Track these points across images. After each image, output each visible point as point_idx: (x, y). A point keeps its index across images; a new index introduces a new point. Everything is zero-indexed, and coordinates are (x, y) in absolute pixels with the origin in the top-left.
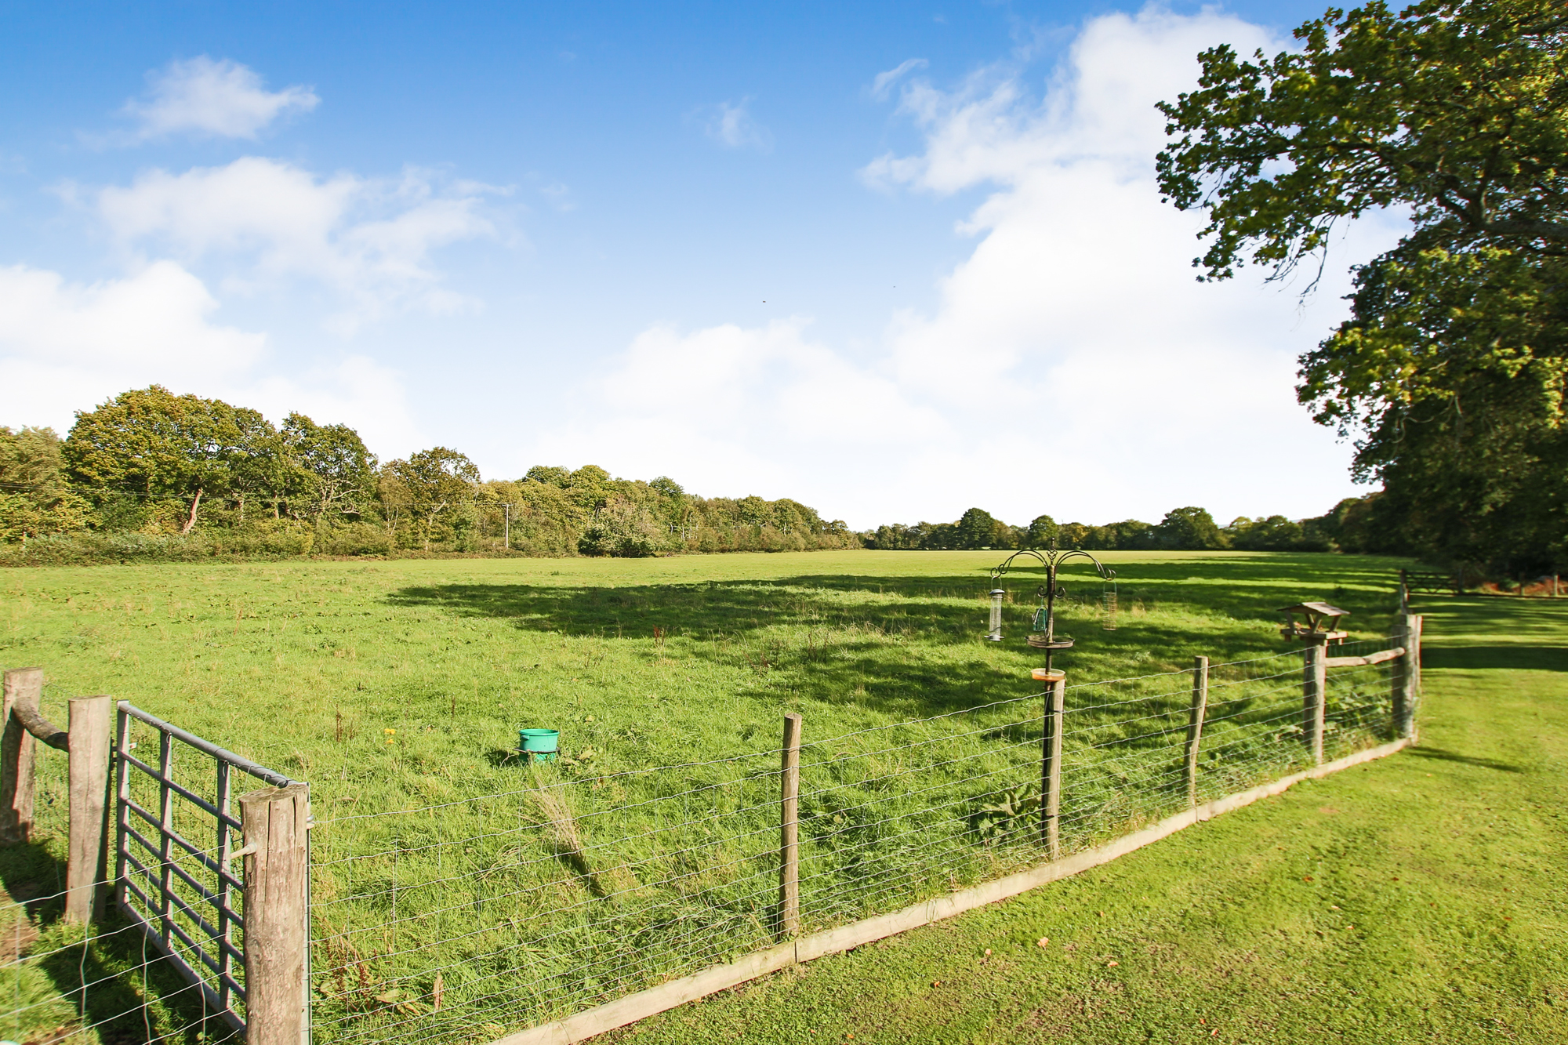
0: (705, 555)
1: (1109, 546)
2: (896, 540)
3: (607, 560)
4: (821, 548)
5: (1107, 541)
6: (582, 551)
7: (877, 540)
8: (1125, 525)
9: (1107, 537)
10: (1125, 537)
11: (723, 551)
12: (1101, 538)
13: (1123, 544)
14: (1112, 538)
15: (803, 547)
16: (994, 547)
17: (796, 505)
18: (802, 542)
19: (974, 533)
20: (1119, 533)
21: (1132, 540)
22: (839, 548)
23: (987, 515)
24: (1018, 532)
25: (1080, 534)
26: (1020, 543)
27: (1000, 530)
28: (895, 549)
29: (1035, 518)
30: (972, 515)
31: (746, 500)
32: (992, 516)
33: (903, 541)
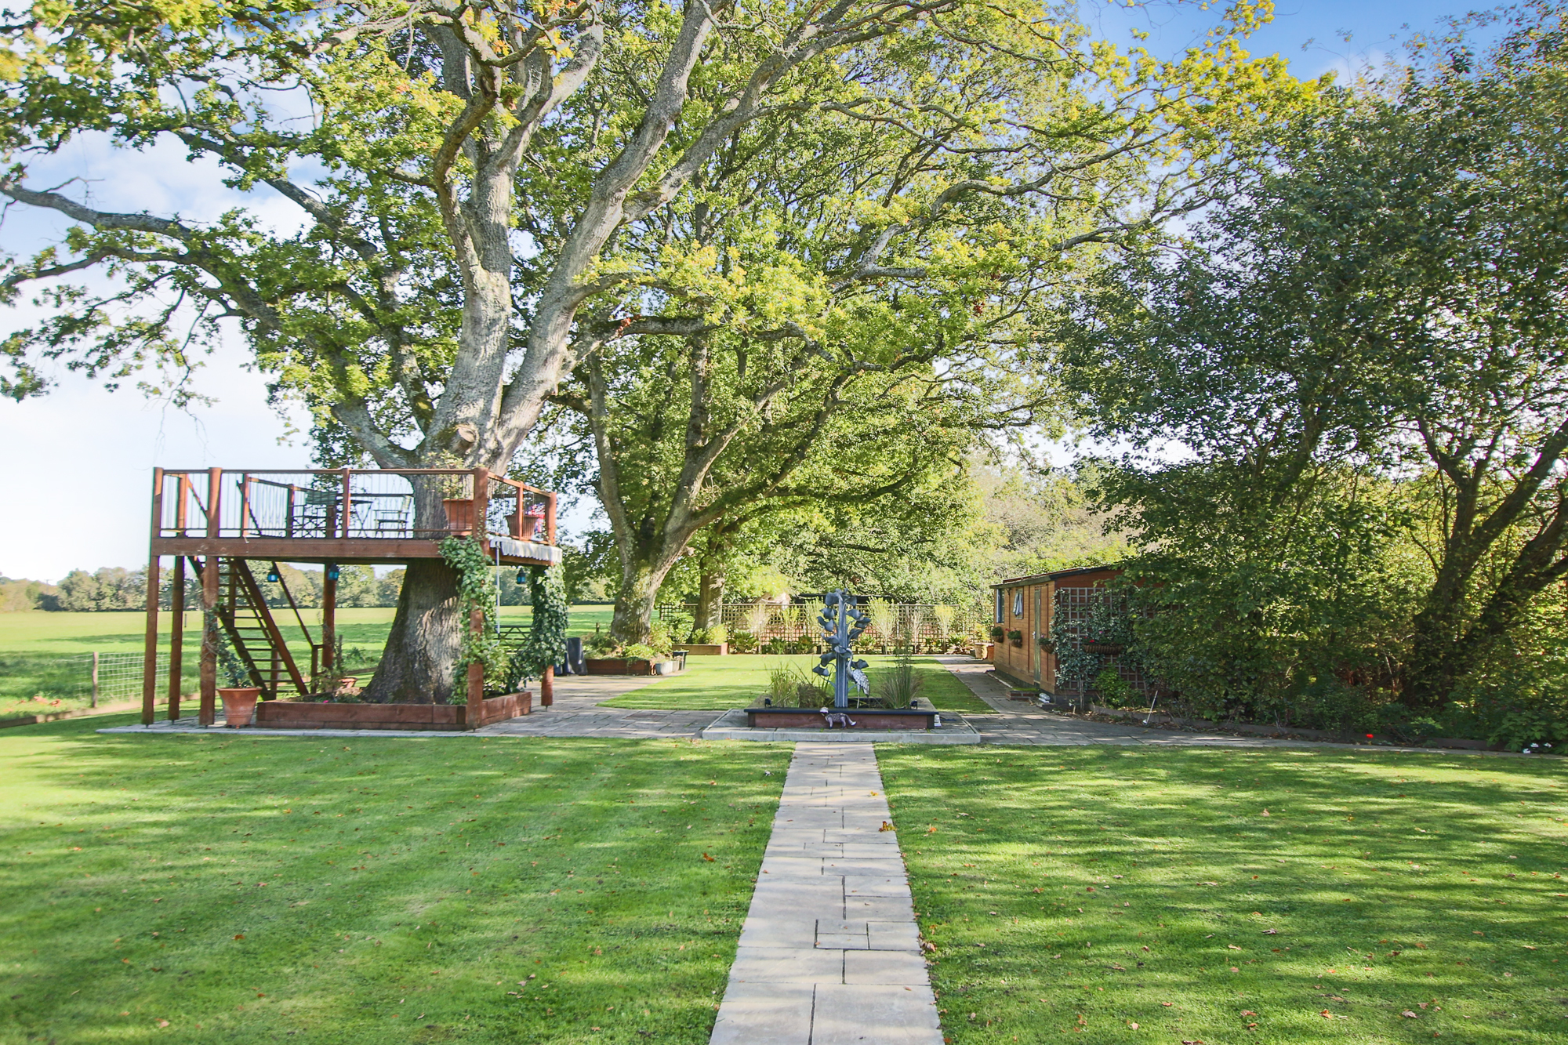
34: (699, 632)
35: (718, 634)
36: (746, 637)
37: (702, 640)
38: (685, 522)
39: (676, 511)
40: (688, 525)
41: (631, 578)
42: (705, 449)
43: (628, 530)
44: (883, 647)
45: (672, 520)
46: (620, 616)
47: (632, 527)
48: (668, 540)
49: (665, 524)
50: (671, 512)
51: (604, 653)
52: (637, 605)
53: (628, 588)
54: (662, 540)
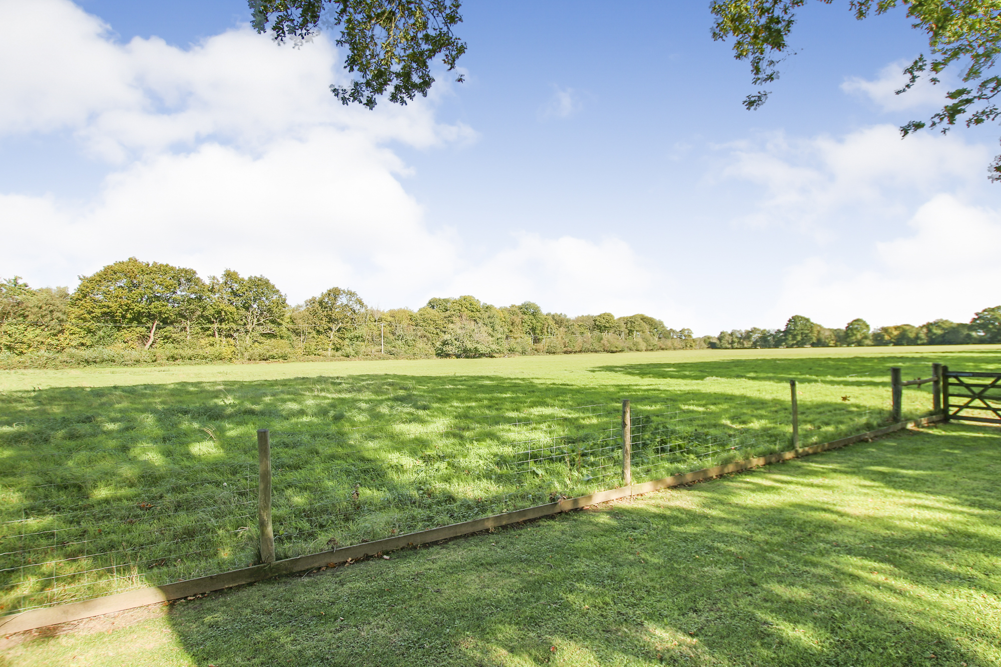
0: (551, 356)
1: (919, 342)
2: (733, 342)
3: (453, 361)
4: (663, 349)
5: (917, 338)
6: (438, 355)
7: (718, 342)
8: (936, 324)
9: (917, 334)
10: (935, 334)
11: (566, 352)
12: (912, 335)
13: (933, 341)
14: (922, 335)
15: (644, 348)
16: (813, 345)
17: (644, 319)
18: (643, 345)
19: (797, 334)
20: (929, 331)
21: (943, 336)
22: (680, 349)
23: (807, 320)
24: (836, 332)
25: (891, 333)
26: (837, 341)
27: (819, 332)
28: (733, 348)
29: (850, 321)
30: (794, 320)
31: (600, 316)
32: (812, 320)
33: (739, 342)
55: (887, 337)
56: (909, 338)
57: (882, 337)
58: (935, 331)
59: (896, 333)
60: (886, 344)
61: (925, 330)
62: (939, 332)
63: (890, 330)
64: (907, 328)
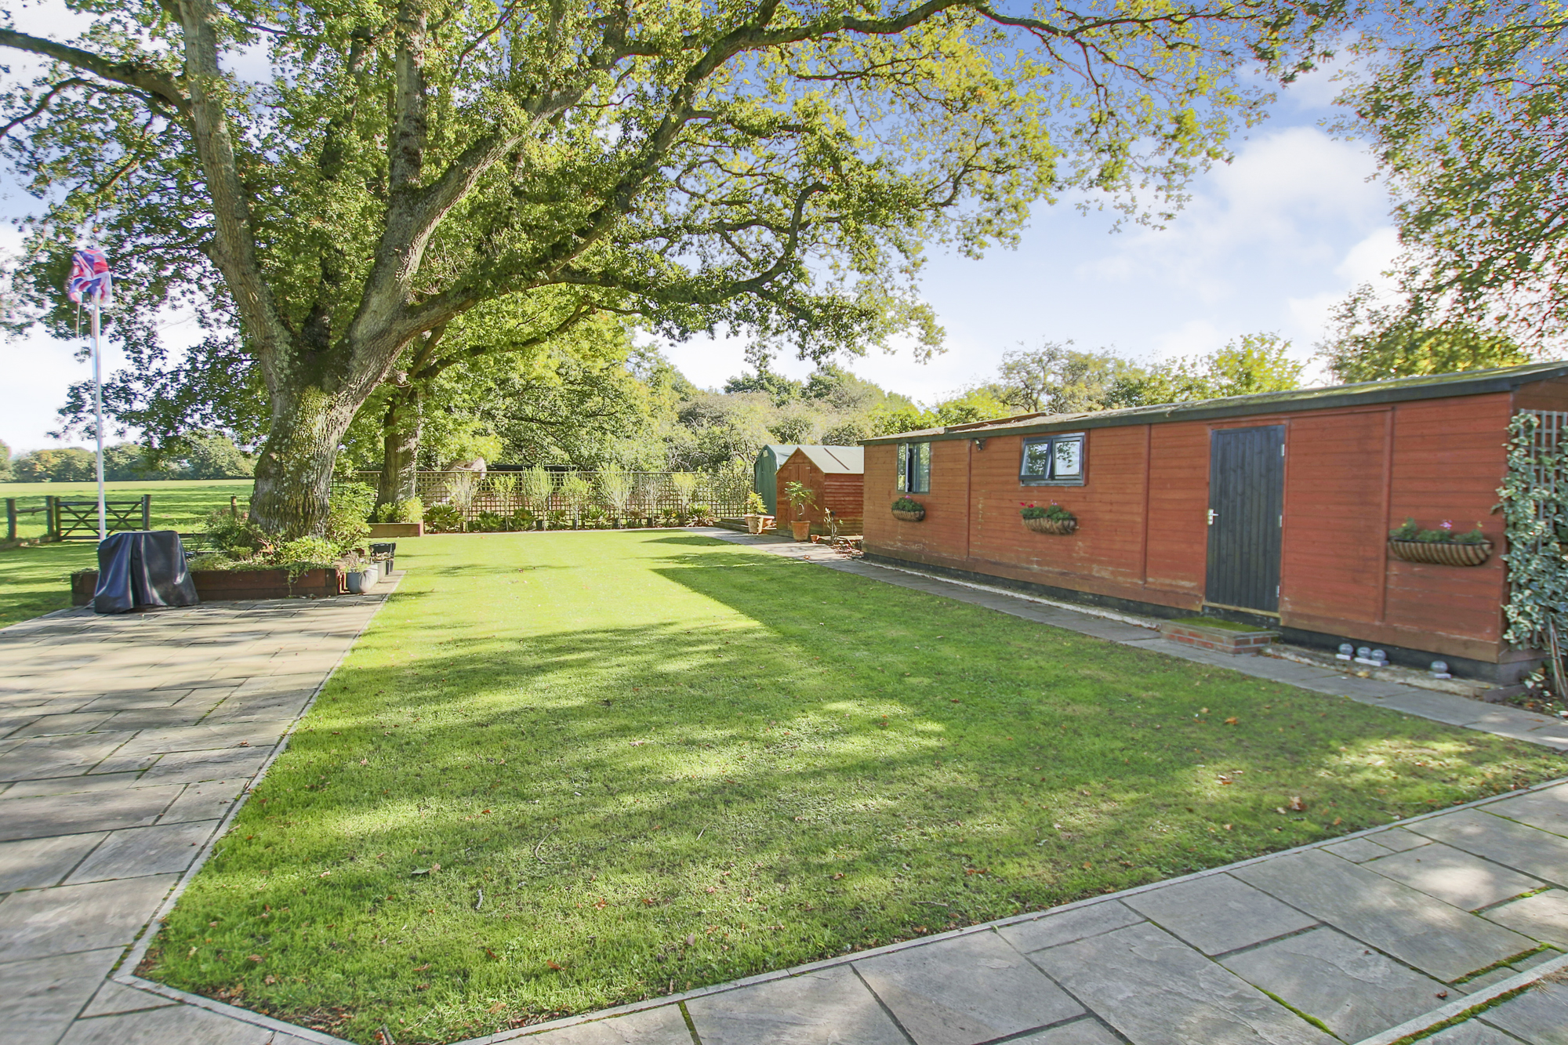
34: (387, 507)
35: (414, 510)
36: (448, 511)
37: (391, 518)
38: (392, 321)
39: (375, 301)
40: (399, 327)
41: (286, 418)
42: (432, 189)
43: (277, 330)
44: (616, 520)
45: (366, 317)
46: (267, 487)
47: (286, 325)
48: (359, 352)
49: (351, 326)
50: (364, 304)
51: (237, 557)
52: (303, 466)
53: (283, 436)
54: (346, 352)
55: (39, 468)
56: (76, 470)
57: (32, 467)
58: (116, 460)
59: (56, 461)
60: (39, 479)
61: (102, 459)
62: (123, 461)
63: (45, 457)
64: (73, 453)
